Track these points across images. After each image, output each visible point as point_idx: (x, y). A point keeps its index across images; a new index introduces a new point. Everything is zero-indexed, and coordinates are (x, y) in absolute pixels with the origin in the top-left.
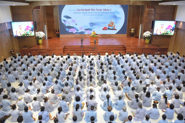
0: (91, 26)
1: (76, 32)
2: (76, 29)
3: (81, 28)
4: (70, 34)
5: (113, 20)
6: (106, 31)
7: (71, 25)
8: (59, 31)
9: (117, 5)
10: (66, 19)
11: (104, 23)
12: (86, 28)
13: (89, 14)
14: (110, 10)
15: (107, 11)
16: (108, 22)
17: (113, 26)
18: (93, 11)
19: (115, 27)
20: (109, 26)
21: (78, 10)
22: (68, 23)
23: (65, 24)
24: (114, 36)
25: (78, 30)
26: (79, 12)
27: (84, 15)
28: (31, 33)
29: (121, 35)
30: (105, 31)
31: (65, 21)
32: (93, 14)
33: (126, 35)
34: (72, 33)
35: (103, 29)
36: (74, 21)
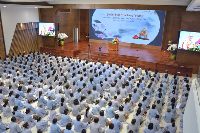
0: (120, 33)
1: (104, 38)
2: (105, 35)
3: (110, 35)
4: (99, 40)
5: (146, 28)
6: (137, 40)
7: (100, 30)
8: (88, 36)
9: (152, 11)
10: (95, 23)
11: (135, 31)
12: (115, 35)
13: (119, 20)
14: (142, 16)
15: (139, 18)
16: (140, 30)
17: (145, 35)
18: (123, 17)
19: (148, 36)
20: (140, 34)
21: (108, 14)
22: (97, 27)
23: (95, 28)
24: (145, 47)
25: (107, 36)
26: (109, 16)
27: (113, 20)
28: (52, 34)
29: (154, 47)
30: (135, 40)
31: (94, 25)
32: (123, 20)
33: (161, 47)
34: (100, 39)
35: (133, 38)
36: (103, 26)
